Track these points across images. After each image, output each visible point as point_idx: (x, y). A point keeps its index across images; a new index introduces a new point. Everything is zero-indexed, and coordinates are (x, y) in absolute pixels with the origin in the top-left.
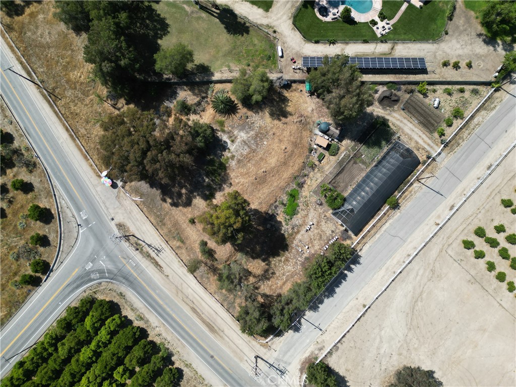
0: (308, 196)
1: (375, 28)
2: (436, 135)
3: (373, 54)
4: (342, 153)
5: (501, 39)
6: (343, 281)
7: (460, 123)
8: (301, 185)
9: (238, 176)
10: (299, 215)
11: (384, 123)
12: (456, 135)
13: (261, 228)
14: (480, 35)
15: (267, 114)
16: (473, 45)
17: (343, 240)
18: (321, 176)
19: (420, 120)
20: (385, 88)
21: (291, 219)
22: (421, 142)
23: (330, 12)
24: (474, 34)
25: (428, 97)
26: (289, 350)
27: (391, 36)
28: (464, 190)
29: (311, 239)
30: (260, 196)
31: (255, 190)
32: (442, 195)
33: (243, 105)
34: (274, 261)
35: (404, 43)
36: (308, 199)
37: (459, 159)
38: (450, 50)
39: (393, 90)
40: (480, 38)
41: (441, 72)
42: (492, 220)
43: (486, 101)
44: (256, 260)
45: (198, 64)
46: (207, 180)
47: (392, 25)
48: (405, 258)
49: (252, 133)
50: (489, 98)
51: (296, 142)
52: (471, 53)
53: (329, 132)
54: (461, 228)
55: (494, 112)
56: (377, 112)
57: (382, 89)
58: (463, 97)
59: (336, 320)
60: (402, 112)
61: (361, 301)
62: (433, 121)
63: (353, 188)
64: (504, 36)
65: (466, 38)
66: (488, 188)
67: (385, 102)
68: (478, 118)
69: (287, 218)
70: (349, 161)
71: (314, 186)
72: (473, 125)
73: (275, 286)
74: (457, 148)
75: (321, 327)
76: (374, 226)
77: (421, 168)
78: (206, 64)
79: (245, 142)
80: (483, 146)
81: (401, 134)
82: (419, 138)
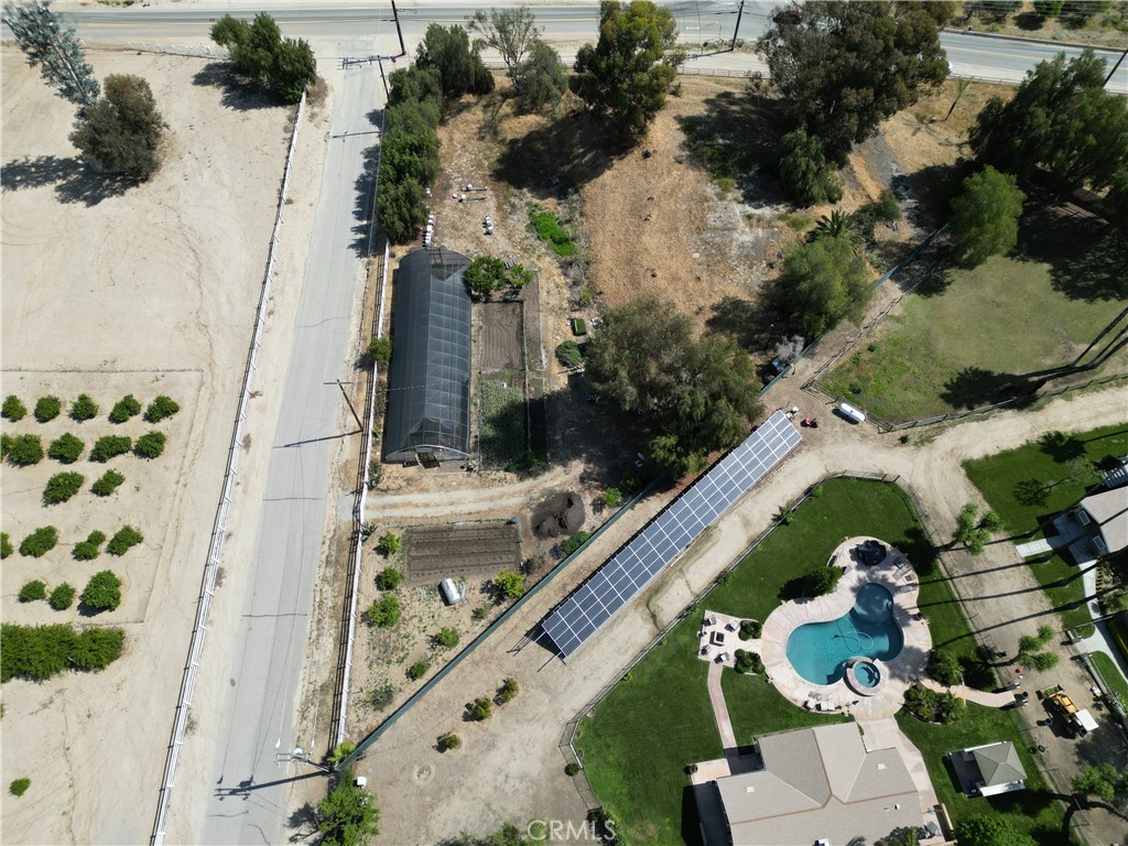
0: (537, 263)
1: (735, 622)
2: (395, 534)
3: (681, 570)
4: (550, 361)
6: (359, 208)
7: (362, 601)
8: (566, 266)
9: (681, 179)
10: (522, 227)
11: (525, 469)
12: (351, 575)
13: (565, 168)
17: (412, 249)
18: (548, 304)
19: (456, 531)
20: (586, 527)
21: (530, 215)
22: (416, 498)
23: (858, 568)
25: (483, 591)
27: (684, 639)
29: (468, 214)
30: (617, 195)
32: (288, 446)
35: (643, 650)
36: (532, 259)
37: (303, 537)
38: (526, 736)
39: (567, 538)
41: (501, 666)
42: (138, 489)
43: (337, 706)
44: (526, 133)
47: (706, 664)
49: (734, 252)
50: (335, 720)
55: (298, 700)
56: (558, 475)
57: (591, 520)
58: (400, 661)
59: (321, 162)
60: (508, 517)
61: (300, 205)
62: (426, 552)
63: (472, 326)
65: (513, 807)
66: (193, 536)
67: (559, 504)
68: (328, 653)
69: (539, 212)
70: (523, 361)
71: (542, 282)
72: (326, 626)
73: (462, 129)
74: (326, 554)
77: (373, 453)
80: (270, 604)
81: (470, 480)
82: (424, 501)
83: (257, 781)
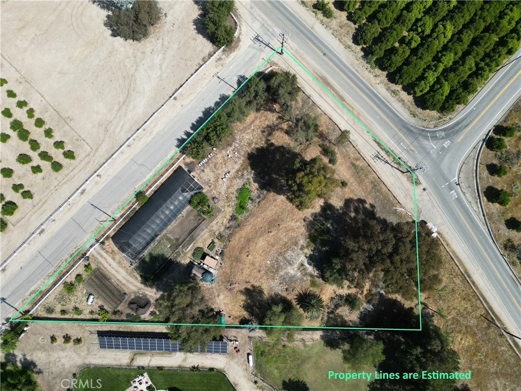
0: (226, 207)
1: (150, 383)
2: (93, 266)
3: (153, 355)
4: (191, 250)
5: (17, 367)
6: (195, 123)
7: (68, 278)
8: (233, 218)
9: (297, 228)
10: (236, 188)
11: (146, 280)
12: (73, 266)
13: (274, 176)
14: (40, 372)
15: (266, 292)
16: (48, 361)
17: (193, 162)
18: (212, 227)
19: (109, 282)
20: (142, 317)
21: (244, 185)
22: (110, 259)
24: (46, 374)
25: (99, 307)
26: (250, 59)
27: (133, 374)
28: (69, 209)
29: (225, 164)
30: (275, 209)
31: (280, 214)
32: (92, 205)
33: (291, 303)
34: (262, 144)
35: (120, 366)
36: (226, 204)
37: (72, 241)
38: (73, 356)
39: (135, 314)
40: (39, 369)
41: (84, 332)
42: (43, 179)
43: (39, 300)
44: (280, 145)
45: (337, 349)
46: (329, 225)
47: (131, 385)
48: (133, 144)
49: (282, 273)
50: (36, 304)
51: (237, 262)
52: (51, 353)
53: (202, 271)
54: (75, 171)
55: (32, 289)
56: (152, 292)
57: (146, 316)
58: (63, 305)
59: (203, 86)
60: (126, 291)
61: (178, 103)
62: (96, 280)
63: (181, 213)
64: (14, 371)
65: (54, 369)
66: (46, 210)
67: (143, 302)
68: (49, 283)
69: (248, 186)
70: (183, 241)
71: (220, 217)
72: (55, 275)
73: (262, 120)
74: (73, 252)
75: (219, 80)
76: (162, 176)
77: (111, 233)
78: (328, 349)
79: (290, 264)
80: (46, 254)
81: (129, 268)
82: (111, 263)
83: (7, 301)
